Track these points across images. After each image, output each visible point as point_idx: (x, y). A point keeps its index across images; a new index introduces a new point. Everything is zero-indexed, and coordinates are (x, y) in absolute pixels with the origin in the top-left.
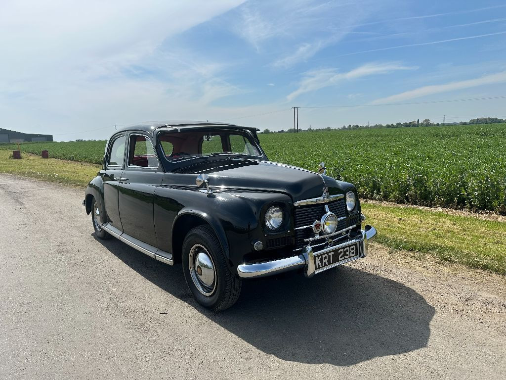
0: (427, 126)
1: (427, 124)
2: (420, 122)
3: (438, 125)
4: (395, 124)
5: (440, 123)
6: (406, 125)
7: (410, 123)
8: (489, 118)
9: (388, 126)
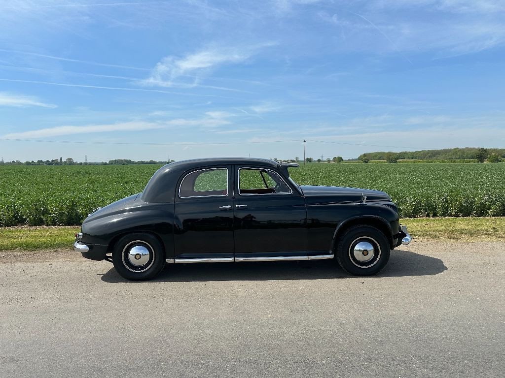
0: (70, 165)
1: (70, 163)
2: (63, 161)
3: (81, 164)
4: (36, 161)
5: (83, 162)
6: (48, 163)
7: (53, 161)
8: (125, 160)
9: (28, 164)
